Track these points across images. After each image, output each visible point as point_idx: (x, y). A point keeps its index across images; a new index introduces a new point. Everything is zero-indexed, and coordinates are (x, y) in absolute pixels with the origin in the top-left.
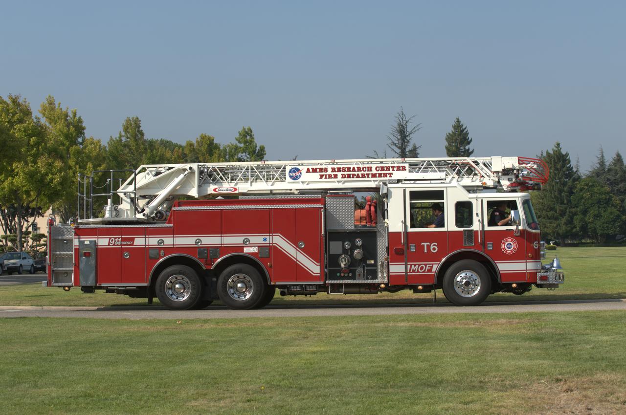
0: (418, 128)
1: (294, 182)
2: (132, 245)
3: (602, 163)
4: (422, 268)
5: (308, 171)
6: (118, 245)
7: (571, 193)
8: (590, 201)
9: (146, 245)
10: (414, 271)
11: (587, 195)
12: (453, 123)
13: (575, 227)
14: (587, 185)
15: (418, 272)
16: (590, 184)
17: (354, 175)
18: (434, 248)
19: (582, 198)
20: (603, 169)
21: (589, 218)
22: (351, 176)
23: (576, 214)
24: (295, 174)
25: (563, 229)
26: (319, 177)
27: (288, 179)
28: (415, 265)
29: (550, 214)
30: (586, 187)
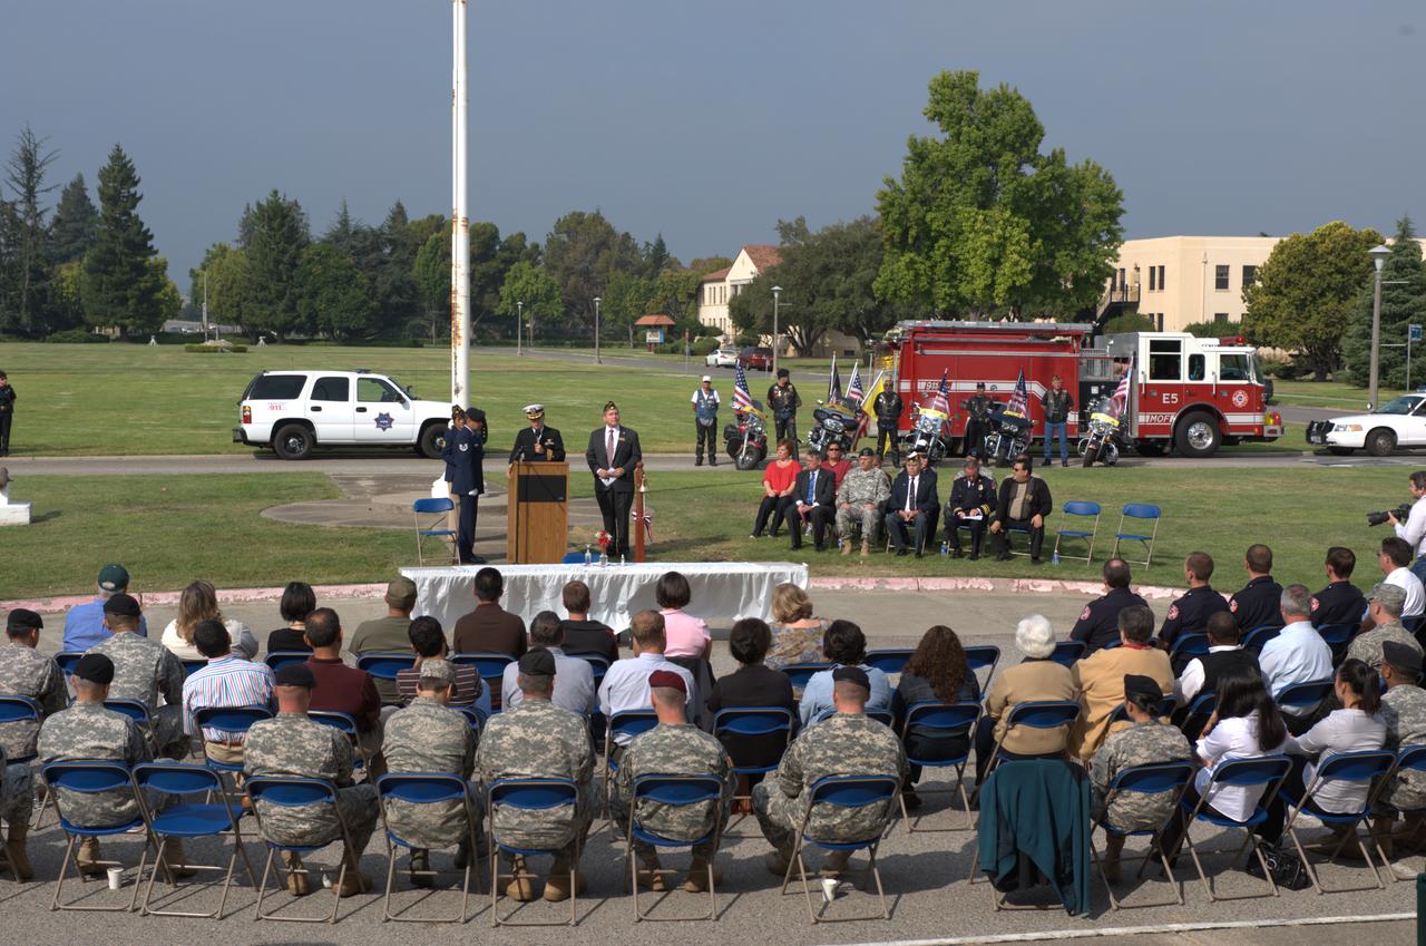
0: (55, 156)
3: (345, 222)
7: (294, 265)
8: (322, 278)
11: (317, 269)
12: (111, 152)
13: (299, 316)
14: (319, 254)
16: (323, 253)
19: (311, 273)
20: (346, 232)
21: (320, 304)
23: (300, 297)
25: (281, 318)
29: (261, 295)
30: (317, 258)
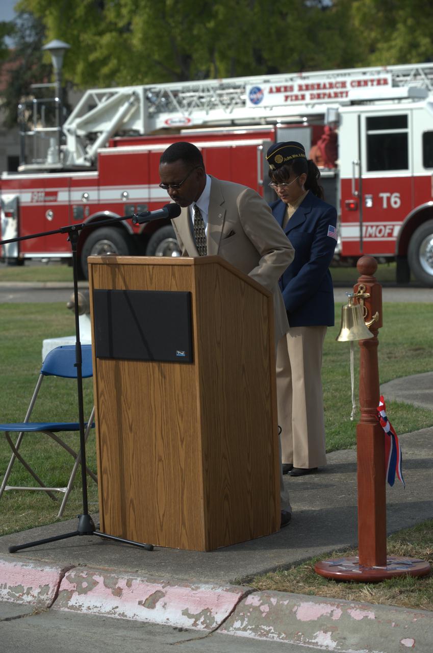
1: (254, 108)
2: (55, 201)
4: (380, 231)
5: (271, 91)
6: (41, 202)
9: (70, 201)
10: (370, 236)
15: (376, 236)
17: (324, 94)
18: (395, 201)
22: (322, 96)
24: (256, 95)
26: (283, 98)
27: (248, 103)
28: (372, 226)
